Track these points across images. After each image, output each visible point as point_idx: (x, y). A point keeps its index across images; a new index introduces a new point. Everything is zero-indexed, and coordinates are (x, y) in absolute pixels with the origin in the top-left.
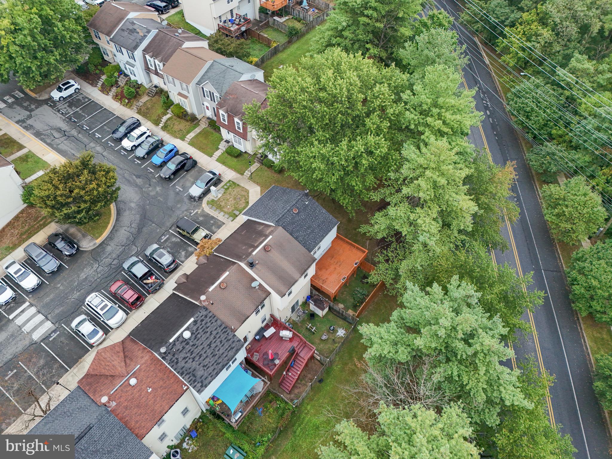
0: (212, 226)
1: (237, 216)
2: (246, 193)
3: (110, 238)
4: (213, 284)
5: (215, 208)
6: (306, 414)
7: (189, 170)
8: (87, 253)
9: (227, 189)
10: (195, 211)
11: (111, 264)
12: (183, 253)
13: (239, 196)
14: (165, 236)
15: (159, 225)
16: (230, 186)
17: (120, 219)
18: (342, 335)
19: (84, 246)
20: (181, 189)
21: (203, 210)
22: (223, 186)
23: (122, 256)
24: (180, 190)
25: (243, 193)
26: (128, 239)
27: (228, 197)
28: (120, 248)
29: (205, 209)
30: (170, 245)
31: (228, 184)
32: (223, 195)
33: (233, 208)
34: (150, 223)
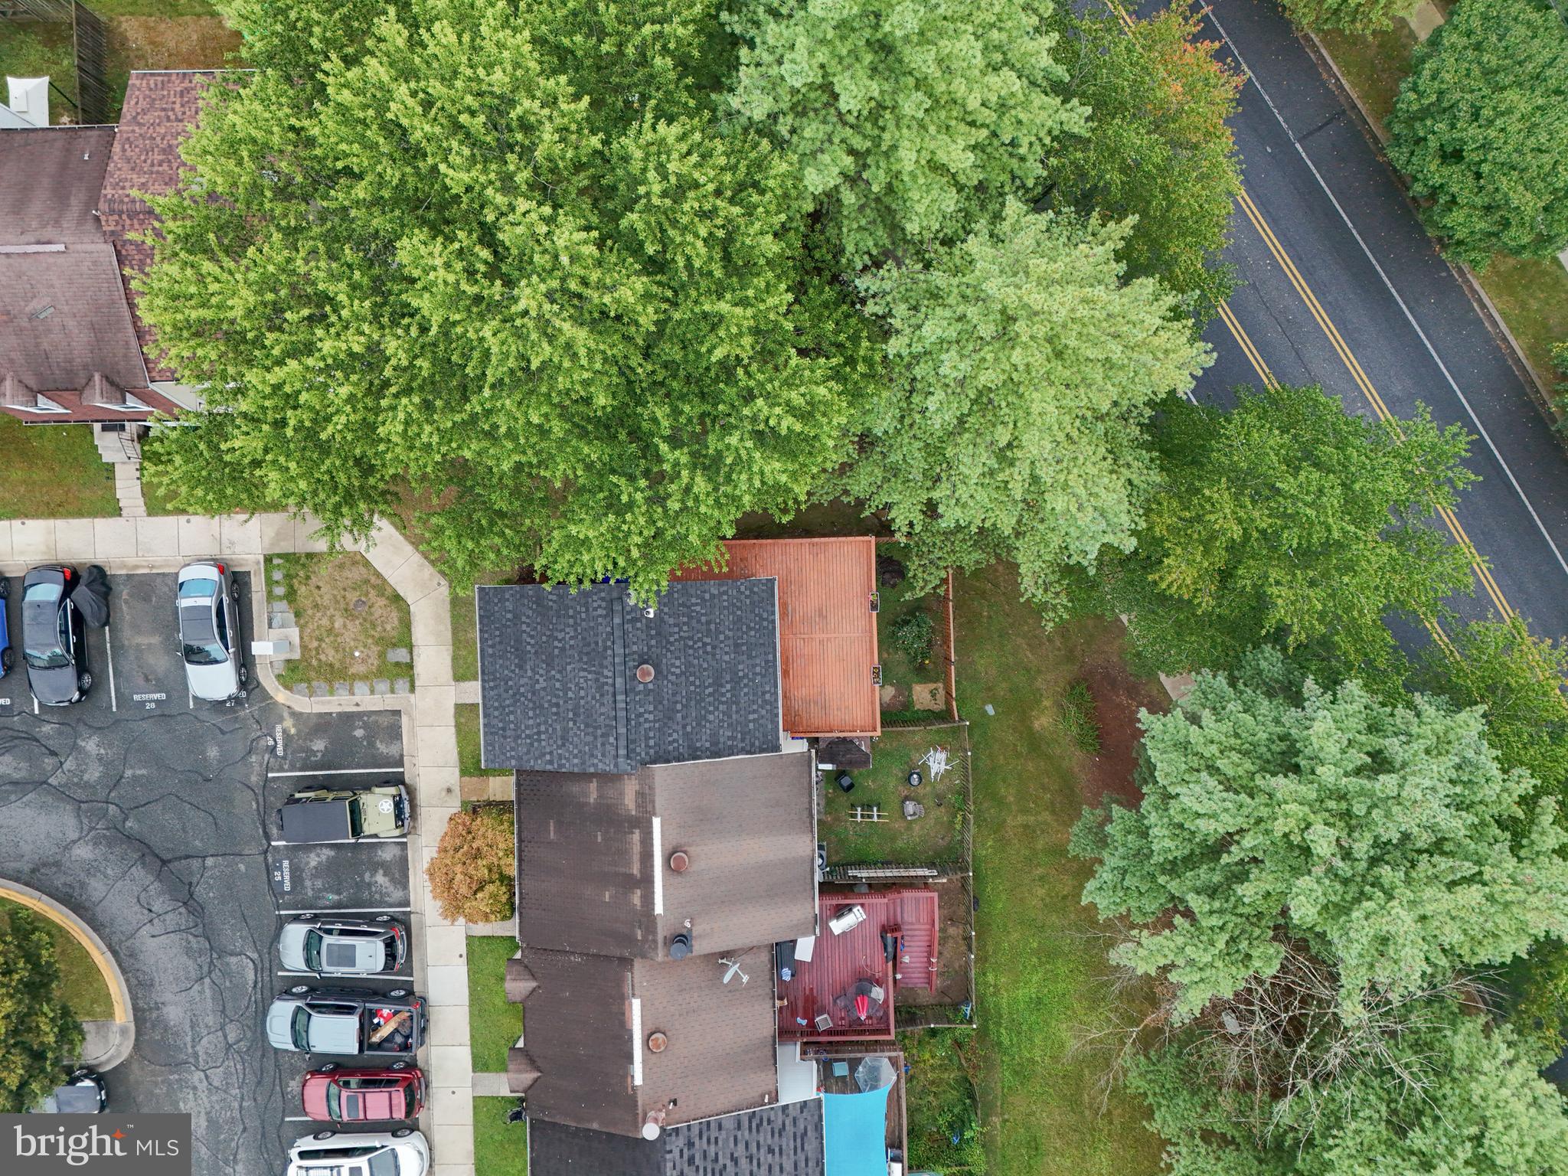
0: (371, 744)
1: (410, 666)
2: (363, 570)
3: (139, 985)
4: (630, 1058)
5: (323, 685)
6: (994, 994)
7: (108, 616)
8: (135, 1067)
9: (291, 596)
10: (279, 736)
11: (229, 1046)
12: (380, 878)
13: (353, 597)
14: (280, 868)
15: (231, 852)
16: (288, 576)
17: (101, 917)
18: (943, 767)
19: (103, 1059)
20: (157, 696)
21: (296, 715)
22: (270, 593)
23: (229, 1005)
24: (157, 702)
25: (356, 574)
26: (188, 951)
27: (325, 622)
28: (201, 992)
29: (298, 708)
30: (319, 884)
31: (277, 576)
32: (302, 628)
33: (375, 649)
34: (196, 864)
